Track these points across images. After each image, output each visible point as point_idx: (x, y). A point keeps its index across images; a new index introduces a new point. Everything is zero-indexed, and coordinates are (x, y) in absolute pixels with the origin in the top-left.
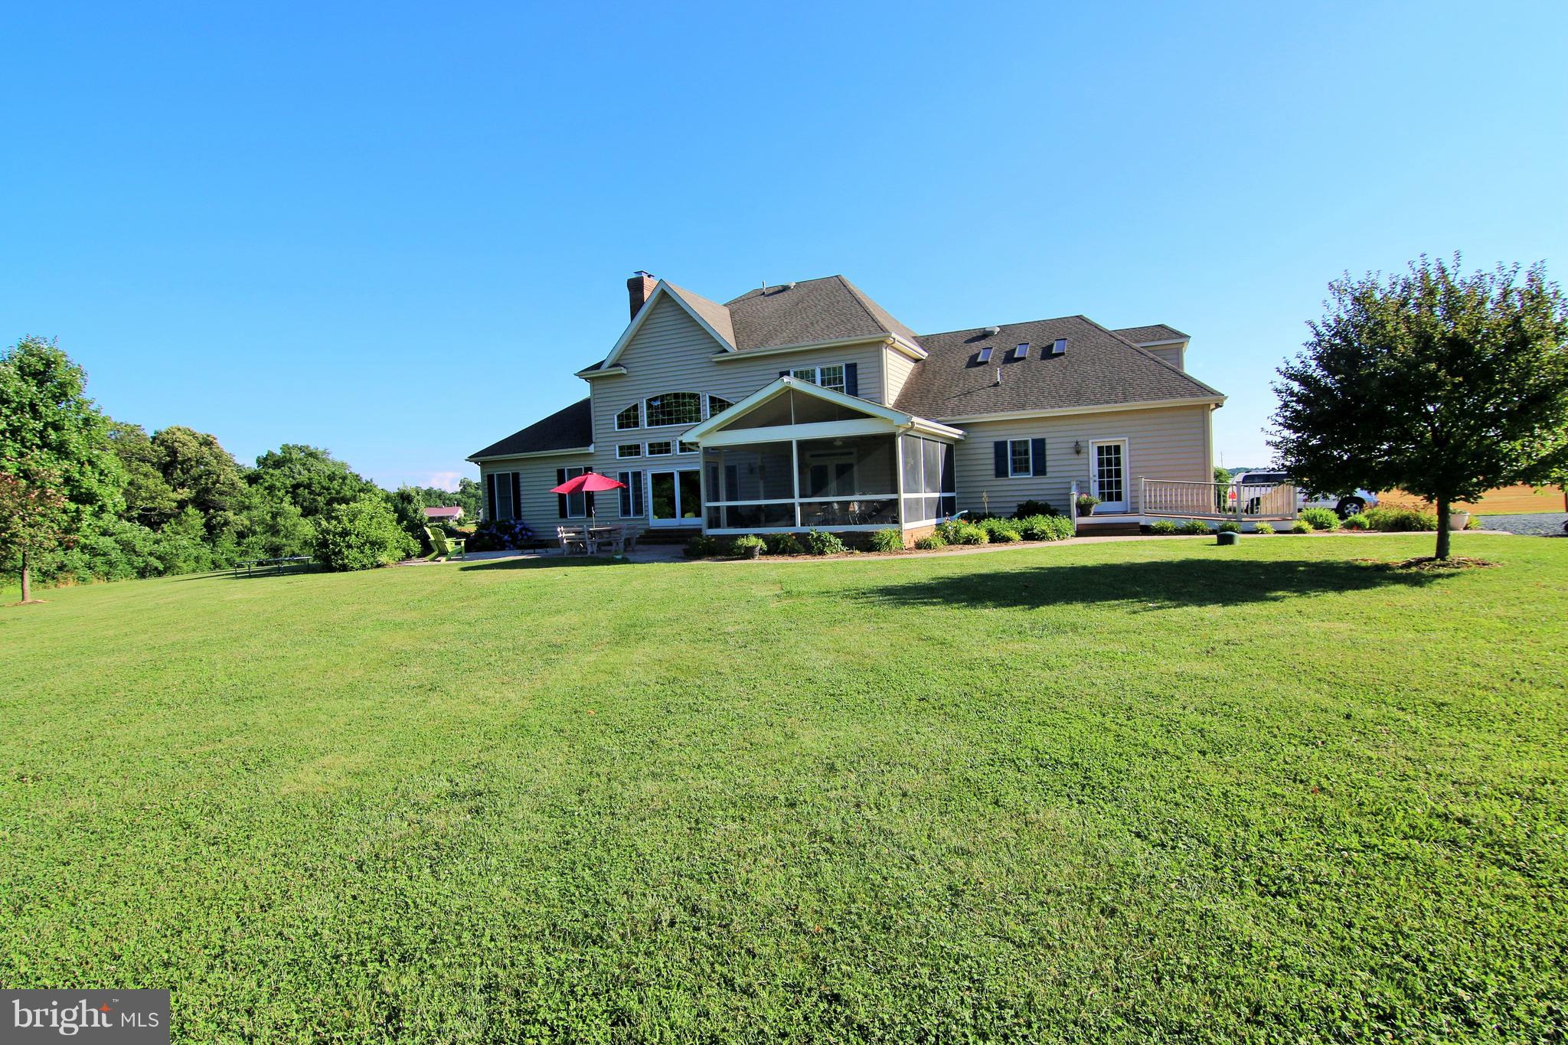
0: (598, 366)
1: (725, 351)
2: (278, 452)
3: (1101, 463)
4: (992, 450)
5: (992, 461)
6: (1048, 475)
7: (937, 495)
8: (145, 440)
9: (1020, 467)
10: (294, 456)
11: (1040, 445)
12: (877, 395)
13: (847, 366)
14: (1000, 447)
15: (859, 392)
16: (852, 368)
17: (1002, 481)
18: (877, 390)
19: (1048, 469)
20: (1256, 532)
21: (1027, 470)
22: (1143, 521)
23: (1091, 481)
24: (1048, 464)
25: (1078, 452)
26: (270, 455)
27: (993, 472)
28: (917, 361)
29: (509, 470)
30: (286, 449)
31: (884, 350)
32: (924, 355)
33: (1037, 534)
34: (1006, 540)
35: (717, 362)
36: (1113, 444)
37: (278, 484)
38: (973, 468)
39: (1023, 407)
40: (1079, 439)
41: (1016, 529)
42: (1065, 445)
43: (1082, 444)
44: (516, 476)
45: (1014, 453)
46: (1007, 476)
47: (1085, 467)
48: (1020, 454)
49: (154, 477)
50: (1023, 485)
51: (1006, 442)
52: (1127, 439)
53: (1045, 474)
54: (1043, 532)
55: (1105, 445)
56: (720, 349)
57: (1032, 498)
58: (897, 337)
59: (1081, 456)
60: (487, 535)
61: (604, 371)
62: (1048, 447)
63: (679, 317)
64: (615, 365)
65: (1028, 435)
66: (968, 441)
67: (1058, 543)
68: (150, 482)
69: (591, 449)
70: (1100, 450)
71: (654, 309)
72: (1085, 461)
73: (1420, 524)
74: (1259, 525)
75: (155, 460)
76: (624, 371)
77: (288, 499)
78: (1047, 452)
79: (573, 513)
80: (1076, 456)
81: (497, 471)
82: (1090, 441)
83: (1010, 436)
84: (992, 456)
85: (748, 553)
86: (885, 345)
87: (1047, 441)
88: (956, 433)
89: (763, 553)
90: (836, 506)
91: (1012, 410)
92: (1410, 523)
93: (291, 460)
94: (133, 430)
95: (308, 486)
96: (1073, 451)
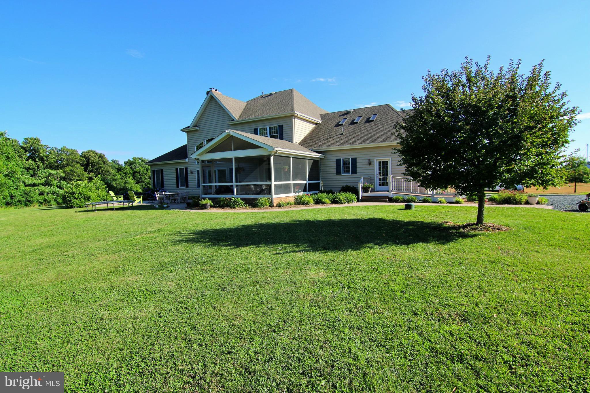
0: (188, 127)
1: (233, 120)
2: (132, 160)
3: (380, 168)
4: (335, 163)
5: (335, 167)
6: (358, 174)
7: (305, 182)
8: (78, 155)
9: (346, 171)
10: (136, 161)
11: (354, 160)
12: (290, 139)
13: (279, 126)
14: (338, 161)
15: (284, 137)
16: (281, 127)
17: (339, 176)
18: (290, 136)
19: (358, 171)
20: (438, 203)
21: (349, 172)
22: (391, 195)
23: (375, 177)
24: (358, 169)
25: (370, 164)
26: (129, 161)
27: (335, 172)
28: (317, 124)
29: (159, 168)
30: (135, 159)
31: (293, 119)
32: (320, 121)
33: (337, 201)
34: (323, 203)
35: (231, 125)
36: (385, 161)
37: (129, 172)
38: (327, 170)
39: (347, 144)
40: (370, 158)
41: (329, 199)
42: (364, 161)
43: (371, 161)
44: (162, 170)
45: (344, 164)
46: (341, 174)
47: (373, 171)
48: (346, 164)
49: (80, 169)
50: (346, 178)
51: (341, 159)
52: (390, 158)
53: (356, 174)
54: (341, 200)
55: (382, 161)
56: (232, 119)
57: (348, 184)
58: (299, 114)
59: (371, 166)
60: (147, 194)
61: (191, 129)
62: (357, 161)
63: (216, 106)
64: (195, 126)
65: (348, 157)
66: (326, 159)
67: (347, 205)
68: (78, 171)
69: (187, 160)
70: (380, 163)
71: (209, 103)
72: (372, 168)
73: (515, 201)
74: (440, 199)
75: (81, 163)
76: (198, 129)
77: (131, 178)
78: (357, 164)
79: (181, 186)
80: (368, 166)
81: (156, 169)
82: (375, 159)
83: (344, 157)
84: (335, 165)
85: (204, 207)
86: (294, 117)
87: (357, 159)
88: (317, 155)
89: (211, 206)
90: (252, 187)
91: (343, 145)
92: (510, 200)
93: (135, 163)
94: (73, 152)
95: (139, 173)
96: (367, 163)
